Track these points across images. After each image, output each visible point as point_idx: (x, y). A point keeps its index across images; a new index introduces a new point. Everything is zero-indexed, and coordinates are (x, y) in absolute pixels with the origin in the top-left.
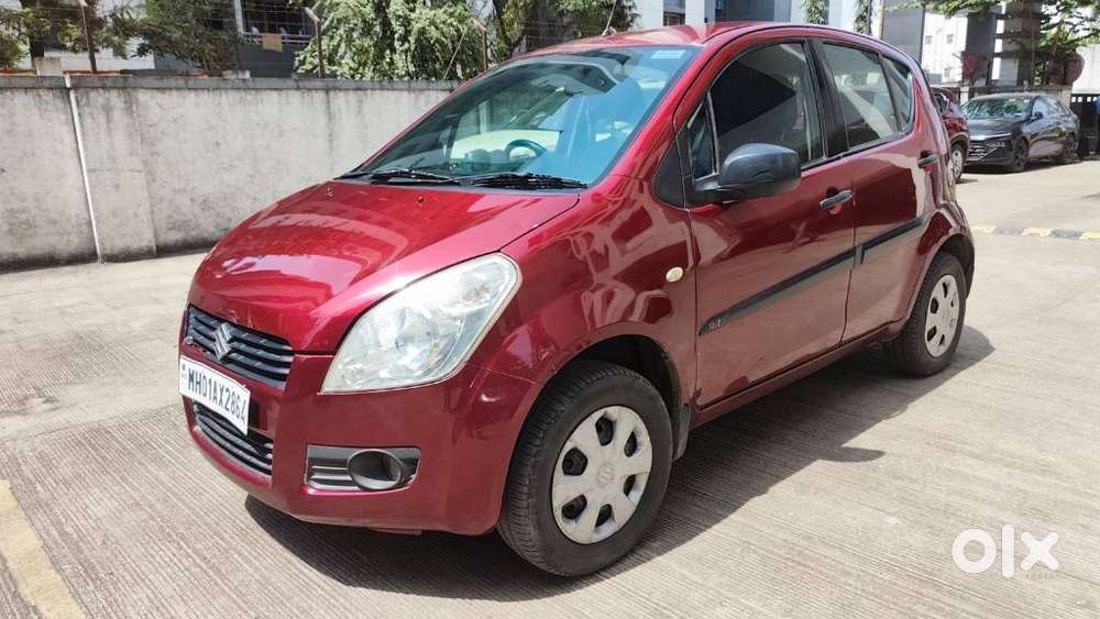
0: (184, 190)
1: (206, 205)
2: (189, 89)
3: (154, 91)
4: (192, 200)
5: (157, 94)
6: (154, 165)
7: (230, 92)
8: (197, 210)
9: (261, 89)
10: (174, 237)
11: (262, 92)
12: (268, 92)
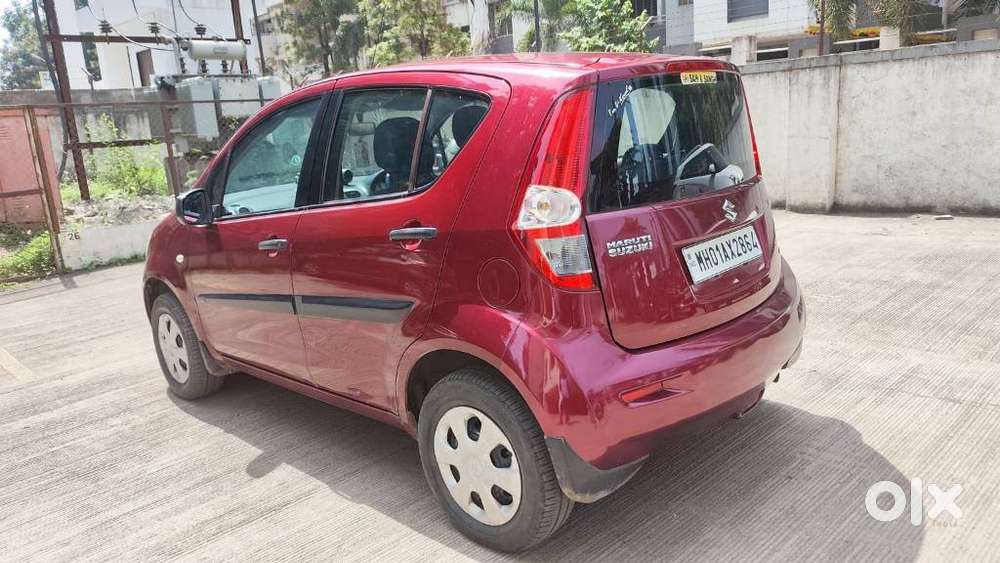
0: (872, 157)
1: (891, 172)
2: (895, 61)
3: (862, 66)
4: (878, 166)
5: (864, 69)
6: (851, 133)
7: (936, 60)
8: (881, 176)
9: (973, 53)
10: (855, 199)
11: (977, 56)
12: (983, 55)
